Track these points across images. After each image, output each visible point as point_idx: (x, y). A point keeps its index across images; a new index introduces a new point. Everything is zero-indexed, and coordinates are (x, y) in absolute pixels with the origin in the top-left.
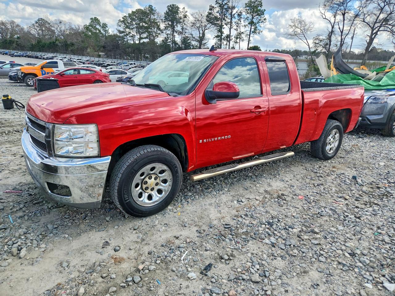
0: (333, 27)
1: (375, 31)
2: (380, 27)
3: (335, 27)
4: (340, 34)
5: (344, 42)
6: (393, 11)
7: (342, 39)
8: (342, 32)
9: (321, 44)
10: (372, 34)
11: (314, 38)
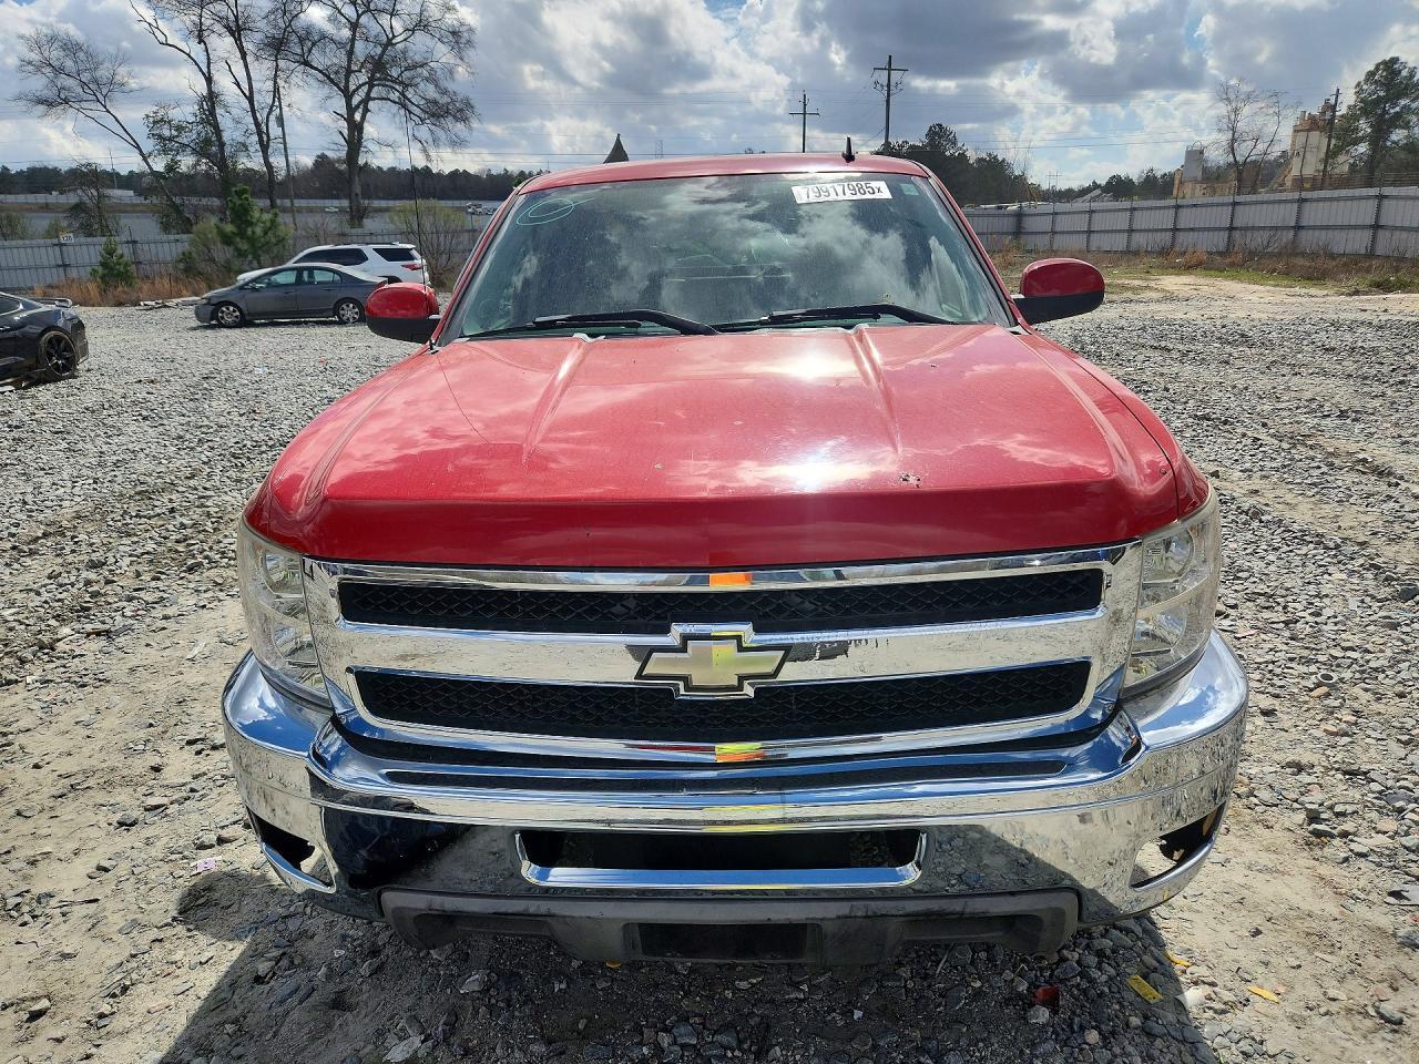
0: (209, 80)
1: (356, 100)
2: (371, 85)
3: (216, 77)
4: (246, 104)
5: (268, 136)
6: (394, 37)
7: (257, 124)
8: (250, 99)
9: (185, 141)
10: (351, 110)
11: (148, 116)
